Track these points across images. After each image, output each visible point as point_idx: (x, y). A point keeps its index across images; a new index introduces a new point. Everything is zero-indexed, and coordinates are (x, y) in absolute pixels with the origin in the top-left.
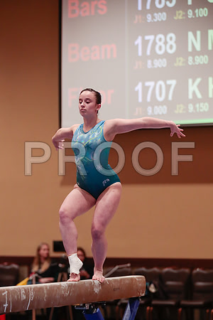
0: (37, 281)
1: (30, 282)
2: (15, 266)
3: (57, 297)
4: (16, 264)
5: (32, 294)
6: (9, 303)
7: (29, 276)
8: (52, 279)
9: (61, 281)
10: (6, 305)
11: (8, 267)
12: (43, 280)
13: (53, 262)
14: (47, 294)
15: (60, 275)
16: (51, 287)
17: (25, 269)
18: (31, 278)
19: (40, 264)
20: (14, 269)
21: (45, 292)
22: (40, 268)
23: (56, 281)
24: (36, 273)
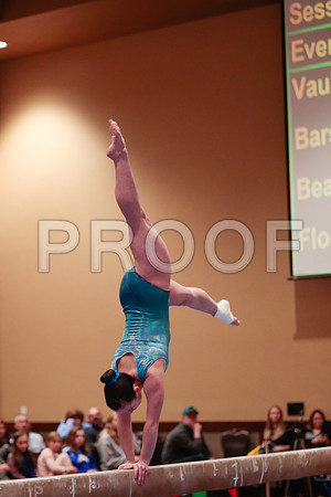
0: (271, 450)
1: (262, 451)
2: (245, 432)
3: (295, 467)
4: (246, 429)
5: (265, 465)
6: (239, 475)
7: (261, 444)
8: (288, 447)
9: (298, 449)
10: (236, 479)
11: (237, 434)
12: (277, 448)
13: (287, 427)
14: (283, 464)
15: (296, 442)
16: (286, 456)
17: (256, 436)
18: (263, 445)
19: (272, 429)
20: (243, 436)
21: (280, 462)
22: (272, 434)
23: (292, 449)
24: (269, 439)
